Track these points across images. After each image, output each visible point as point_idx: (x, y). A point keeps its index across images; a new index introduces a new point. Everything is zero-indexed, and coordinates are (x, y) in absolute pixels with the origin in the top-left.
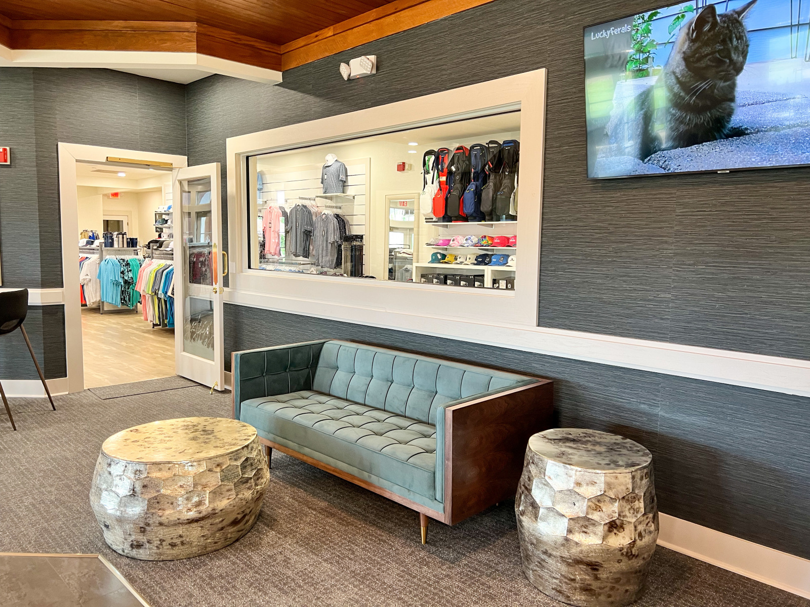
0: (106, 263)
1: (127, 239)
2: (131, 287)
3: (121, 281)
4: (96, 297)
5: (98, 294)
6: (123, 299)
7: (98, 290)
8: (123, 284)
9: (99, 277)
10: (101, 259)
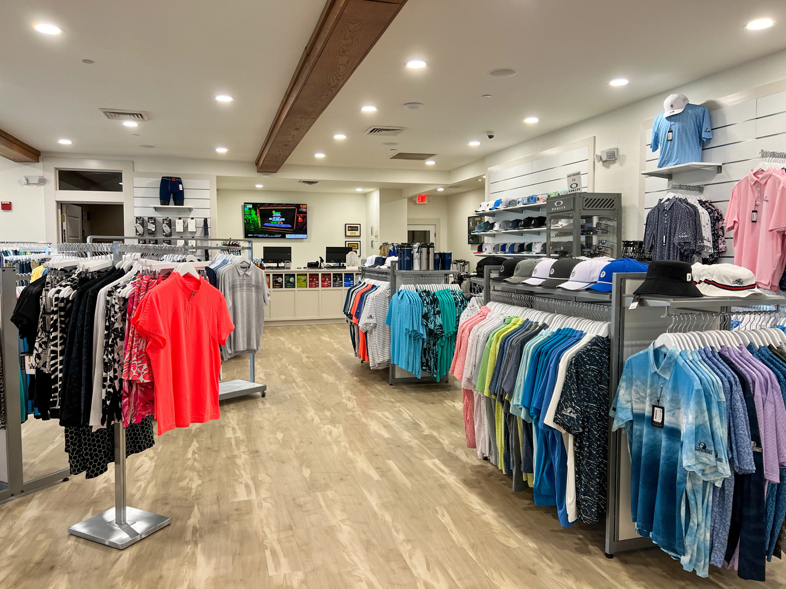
0: (399, 298)
1: (435, 254)
2: (439, 342)
3: (422, 331)
4: (383, 353)
5: (387, 350)
6: (425, 364)
7: (387, 343)
8: (425, 337)
9: (389, 320)
10: (393, 289)
